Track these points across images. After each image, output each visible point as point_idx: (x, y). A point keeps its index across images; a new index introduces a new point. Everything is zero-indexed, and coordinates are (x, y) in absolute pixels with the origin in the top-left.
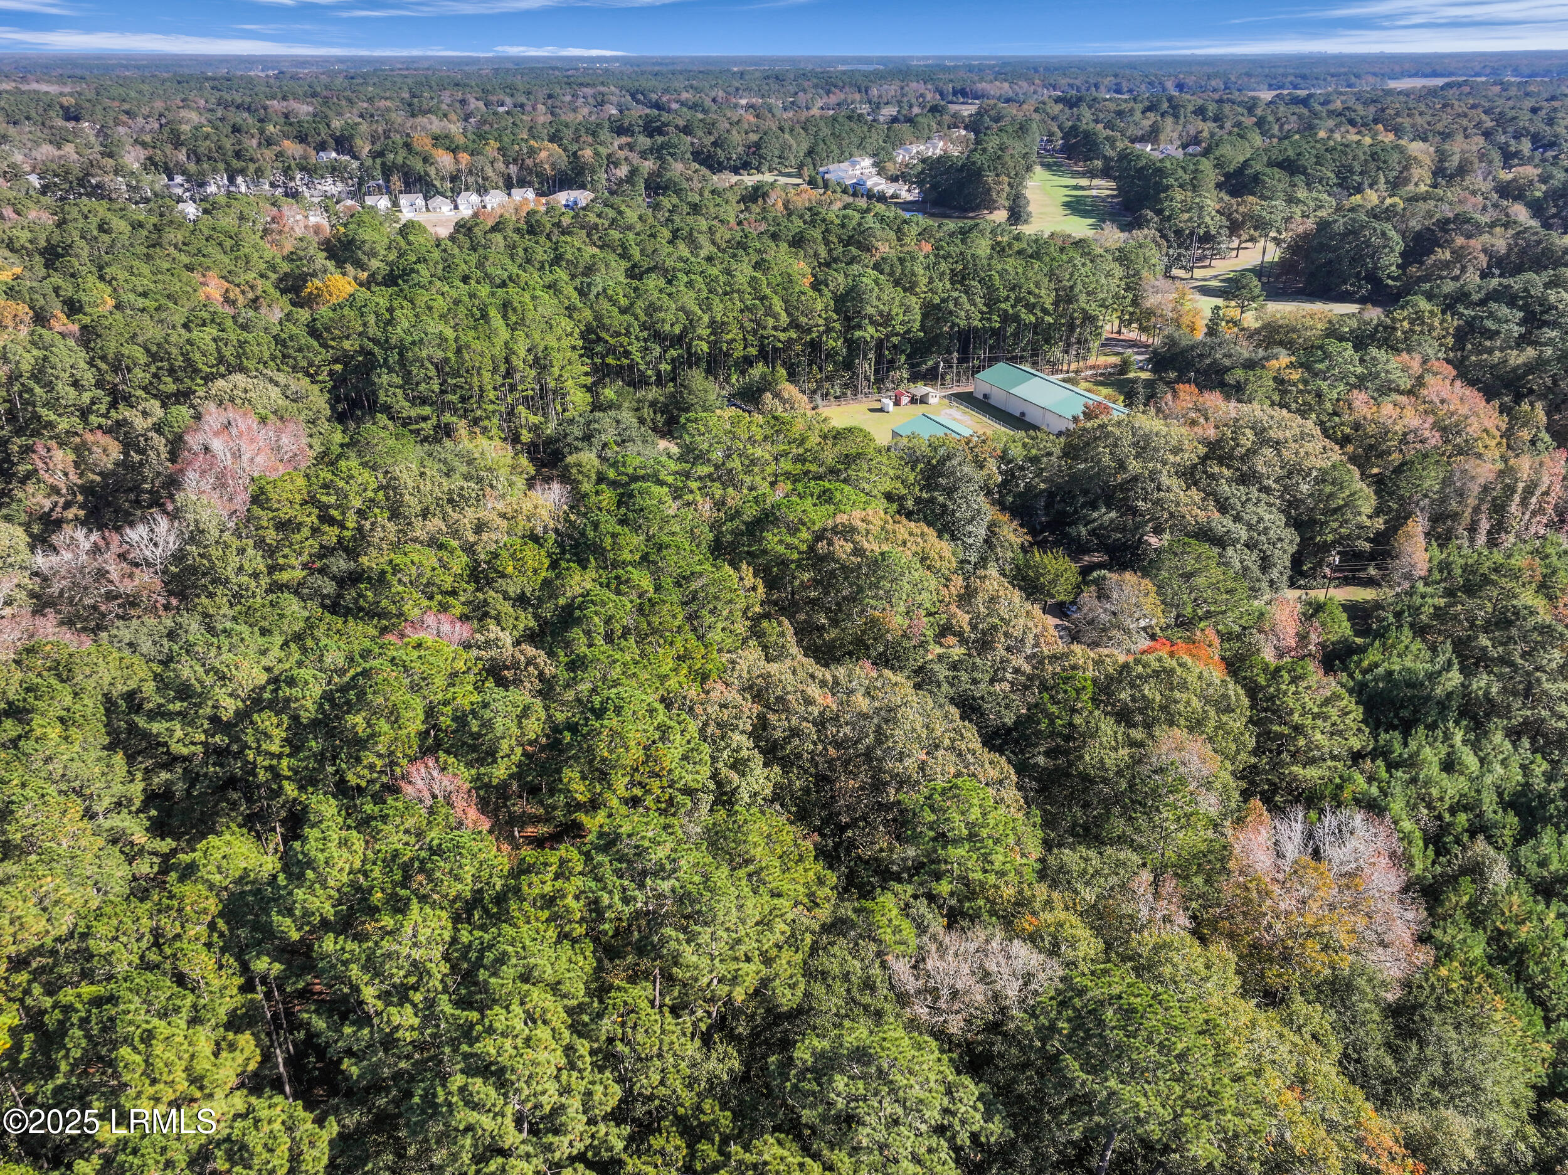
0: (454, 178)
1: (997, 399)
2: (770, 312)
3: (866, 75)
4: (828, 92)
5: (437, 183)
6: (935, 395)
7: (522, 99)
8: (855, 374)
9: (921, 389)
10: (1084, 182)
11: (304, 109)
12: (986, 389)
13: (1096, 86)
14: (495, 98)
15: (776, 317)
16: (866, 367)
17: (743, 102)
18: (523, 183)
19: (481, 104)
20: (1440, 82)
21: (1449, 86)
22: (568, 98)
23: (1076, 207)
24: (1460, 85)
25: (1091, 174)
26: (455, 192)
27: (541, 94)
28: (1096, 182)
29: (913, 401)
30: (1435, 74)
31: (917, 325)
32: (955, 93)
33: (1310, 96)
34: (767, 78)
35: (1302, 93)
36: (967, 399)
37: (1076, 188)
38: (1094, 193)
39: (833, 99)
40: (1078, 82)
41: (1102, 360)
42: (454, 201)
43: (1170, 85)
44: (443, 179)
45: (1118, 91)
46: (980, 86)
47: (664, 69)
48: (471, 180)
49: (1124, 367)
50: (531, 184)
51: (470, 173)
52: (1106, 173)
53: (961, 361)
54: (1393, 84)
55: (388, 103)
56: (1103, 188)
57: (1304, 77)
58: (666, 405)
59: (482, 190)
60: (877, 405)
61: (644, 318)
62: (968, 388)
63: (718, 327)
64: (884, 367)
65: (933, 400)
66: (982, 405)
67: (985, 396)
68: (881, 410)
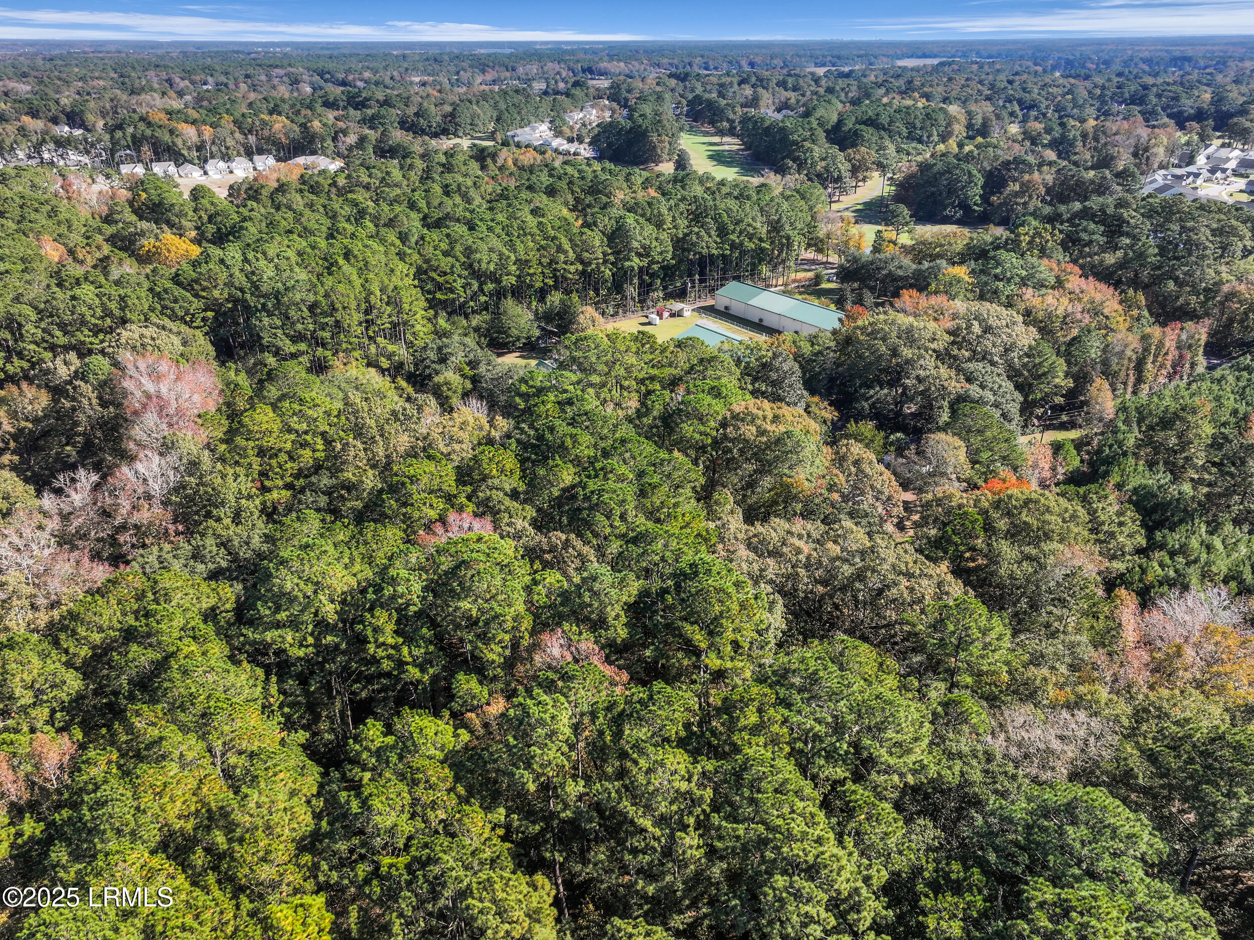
0: (200, 148)
1: (737, 309)
2: (560, 249)
3: (509, 56)
4: (483, 71)
5: (185, 152)
6: (687, 308)
7: (223, 79)
8: (624, 298)
9: (677, 306)
10: (716, 139)
11: (23, 88)
12: (726, 302)
13: (690, 64)
14: (198, 78)
15: (565, 252)
16: (632, 291)
17: (417, 79)
18: (261, 151)
19: (187, 82)
20: (935, 61)
21: (942, 64)
22: (263, 78)
23: (719, 158)
24: (950, 64)
25: (721, 133)
26: (203, 161)
27: (240, 73)
28: (726, 139)
29: (672, 315)
30: (925, 56)
31: (669, 256)
32: (584, 71)
33: (851, 72)
34: (427, 59)
35: (846, 69)
36: (710, 310)
37: (711, 144)
38: (726, 147)
39: (489, 77)
40: (676, 61)
41: (801, 275)
42: (203, 168)
43: (744, 63)
44: (189, 149)
45: (706, 69)
46: (603, 65)
47: (336, 53)
48: (214, 149)
49: (818, 279)
50: (269, 152)
51: (213, 143)
52: (731, 132)
53: (701, 281)
54: (900, 63)
55: (101, 83)
56: (731, 144)
57: (839, 58)
58: (488, 330)
59: (226, 157)
60: (645, 320)
61: (463, 259)
62: (710, 302)
63: (522, 263)
64: (645, 289)
65: (687, 314)
66: (726, 314)
67: (726, 308)
68: (649, 324)
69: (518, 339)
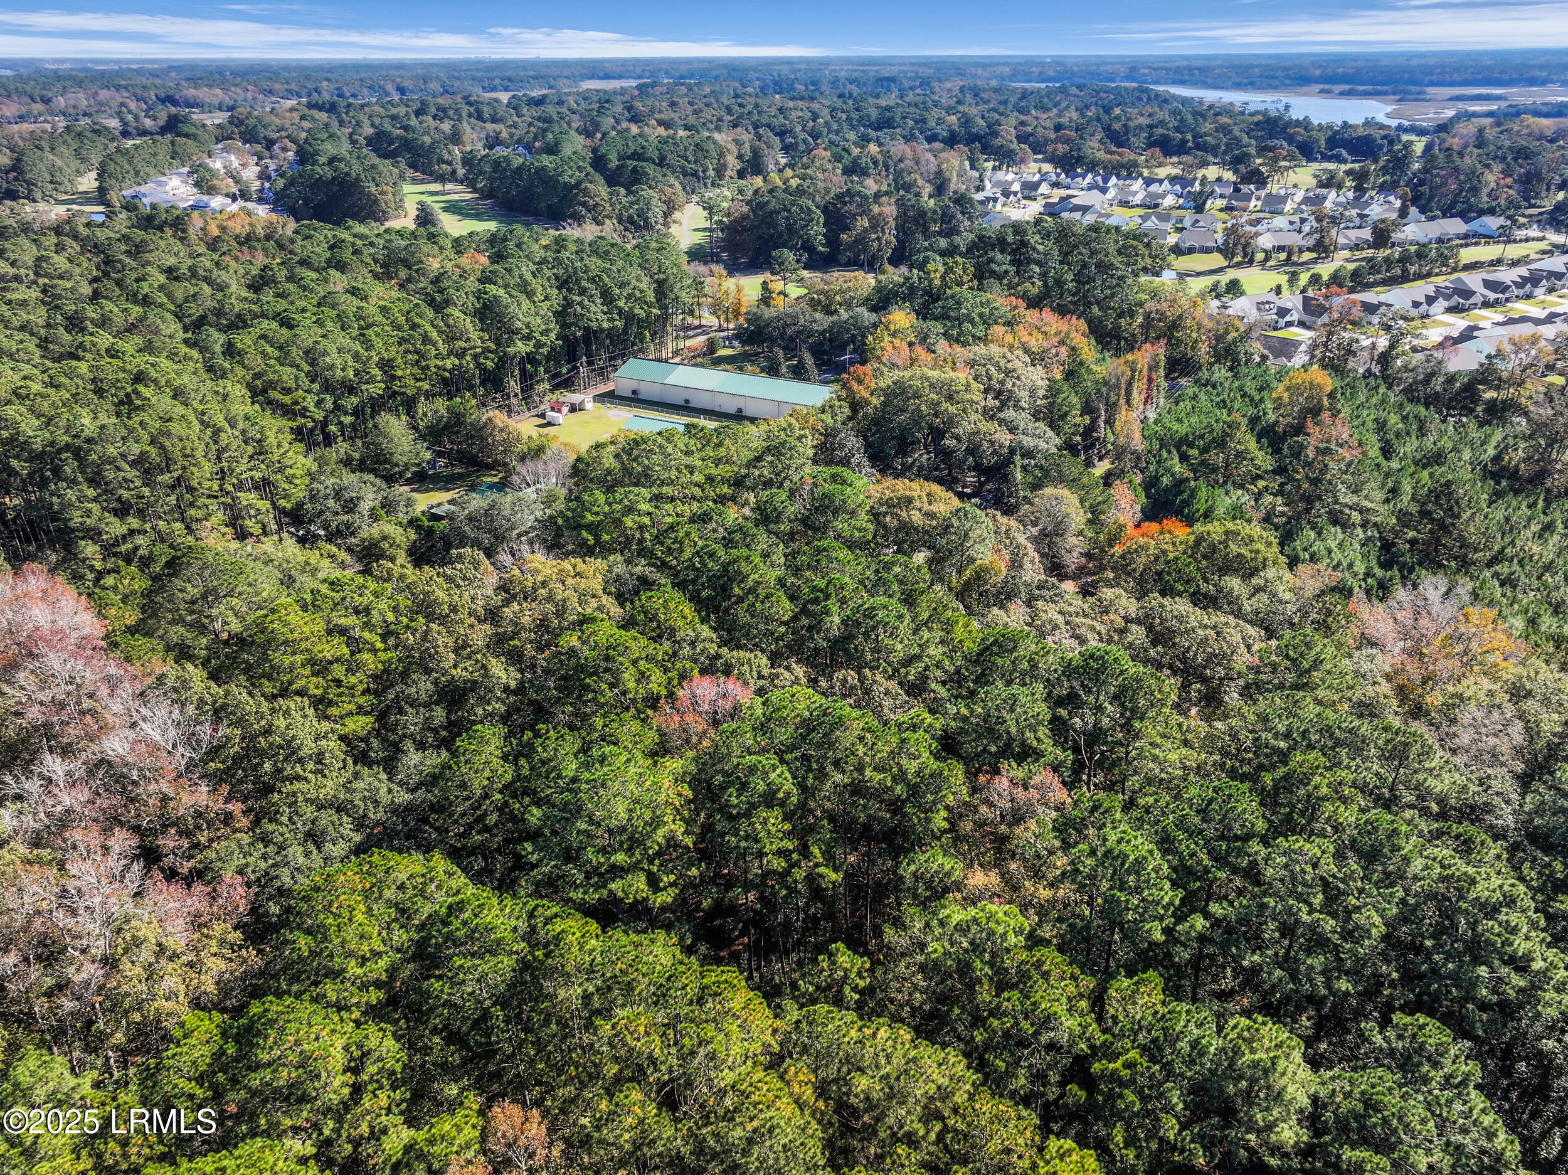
1: (646, 391)
2: (426, 339)
6: (584, 399)
9: (571, 398)
12: (633, 385)
15: (434, 344)
16: (513, 385)
28: (449, 186)
29: (573, 409)
31: (554, 335)
36: (610, 397)
52: (444, 177)
53: (588, 363)
56: (457, 192)
57: (510, 80)
60: (542, 420)
61: (307, 368)
62: (611, 386)
63: (386, 365)
64: (528, 382)
65: (589, 405)
66: (635, 400)
67: (634, 392)
68: (549, 424)
69: (406, 466)
